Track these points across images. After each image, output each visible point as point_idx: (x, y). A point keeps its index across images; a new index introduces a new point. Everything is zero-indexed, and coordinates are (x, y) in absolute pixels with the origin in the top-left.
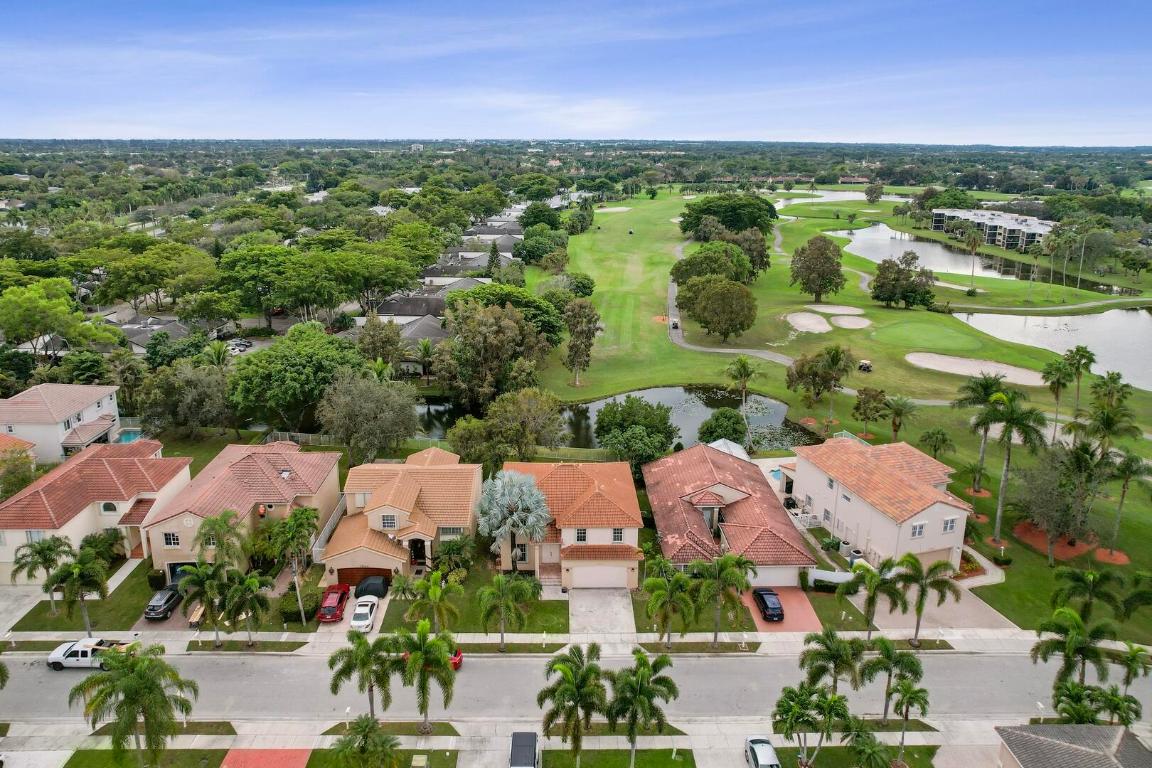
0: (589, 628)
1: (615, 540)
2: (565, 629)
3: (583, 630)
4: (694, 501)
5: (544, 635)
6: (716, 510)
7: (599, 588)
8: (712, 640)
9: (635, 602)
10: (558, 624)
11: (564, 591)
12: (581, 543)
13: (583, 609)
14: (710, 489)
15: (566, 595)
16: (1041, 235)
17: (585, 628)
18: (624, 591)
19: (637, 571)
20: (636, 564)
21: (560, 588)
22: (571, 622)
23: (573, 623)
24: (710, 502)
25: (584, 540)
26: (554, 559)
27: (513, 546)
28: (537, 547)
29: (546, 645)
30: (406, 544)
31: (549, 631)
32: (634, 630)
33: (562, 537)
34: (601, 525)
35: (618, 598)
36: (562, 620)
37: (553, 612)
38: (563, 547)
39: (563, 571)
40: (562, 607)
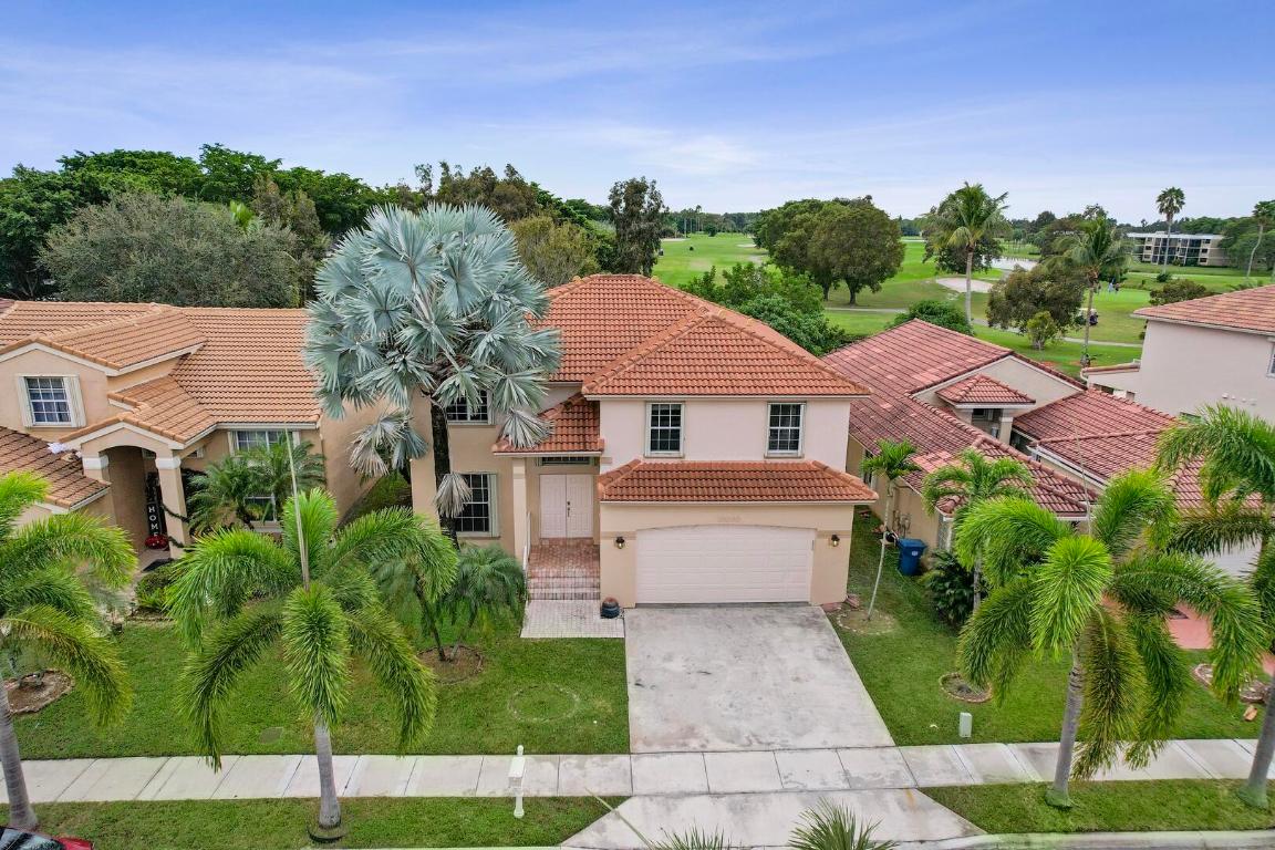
0: (706, 731)
1: (772, 446)
2: (613, 738)
3: (682, 741)
4: (947, 395)
5: (519, 764)
6: (1007, 421)
7: (720, 605)
8: (1245, 772)
9: (851, 643)
10: (585, 717)
11: (609, 611)
12: (665, 458)
13: (677, 666)
14: (985, 371)
15: (616, 623)
16: (1208, 241)
17: (691, 731)
18: (802, 612)
19: (846, 543)
20: (843, 521)
21: (596, 606)
22: (634, 709)
23: (642, 714)
24: (986, 397)
25: (676, 447)
26: (579, 529)
27: (442, 467)
28: (519, 470)
29: (531, 803)
30: (94, 465)
31: (544, 744)
32: (887, 739)
33: (603, 435)
34: (731, 395)
35: (793, 632)
36: (602, 704)
37: (565, 675)
38: (604, 469)
39: (606, 546)
40: (605, 662)
